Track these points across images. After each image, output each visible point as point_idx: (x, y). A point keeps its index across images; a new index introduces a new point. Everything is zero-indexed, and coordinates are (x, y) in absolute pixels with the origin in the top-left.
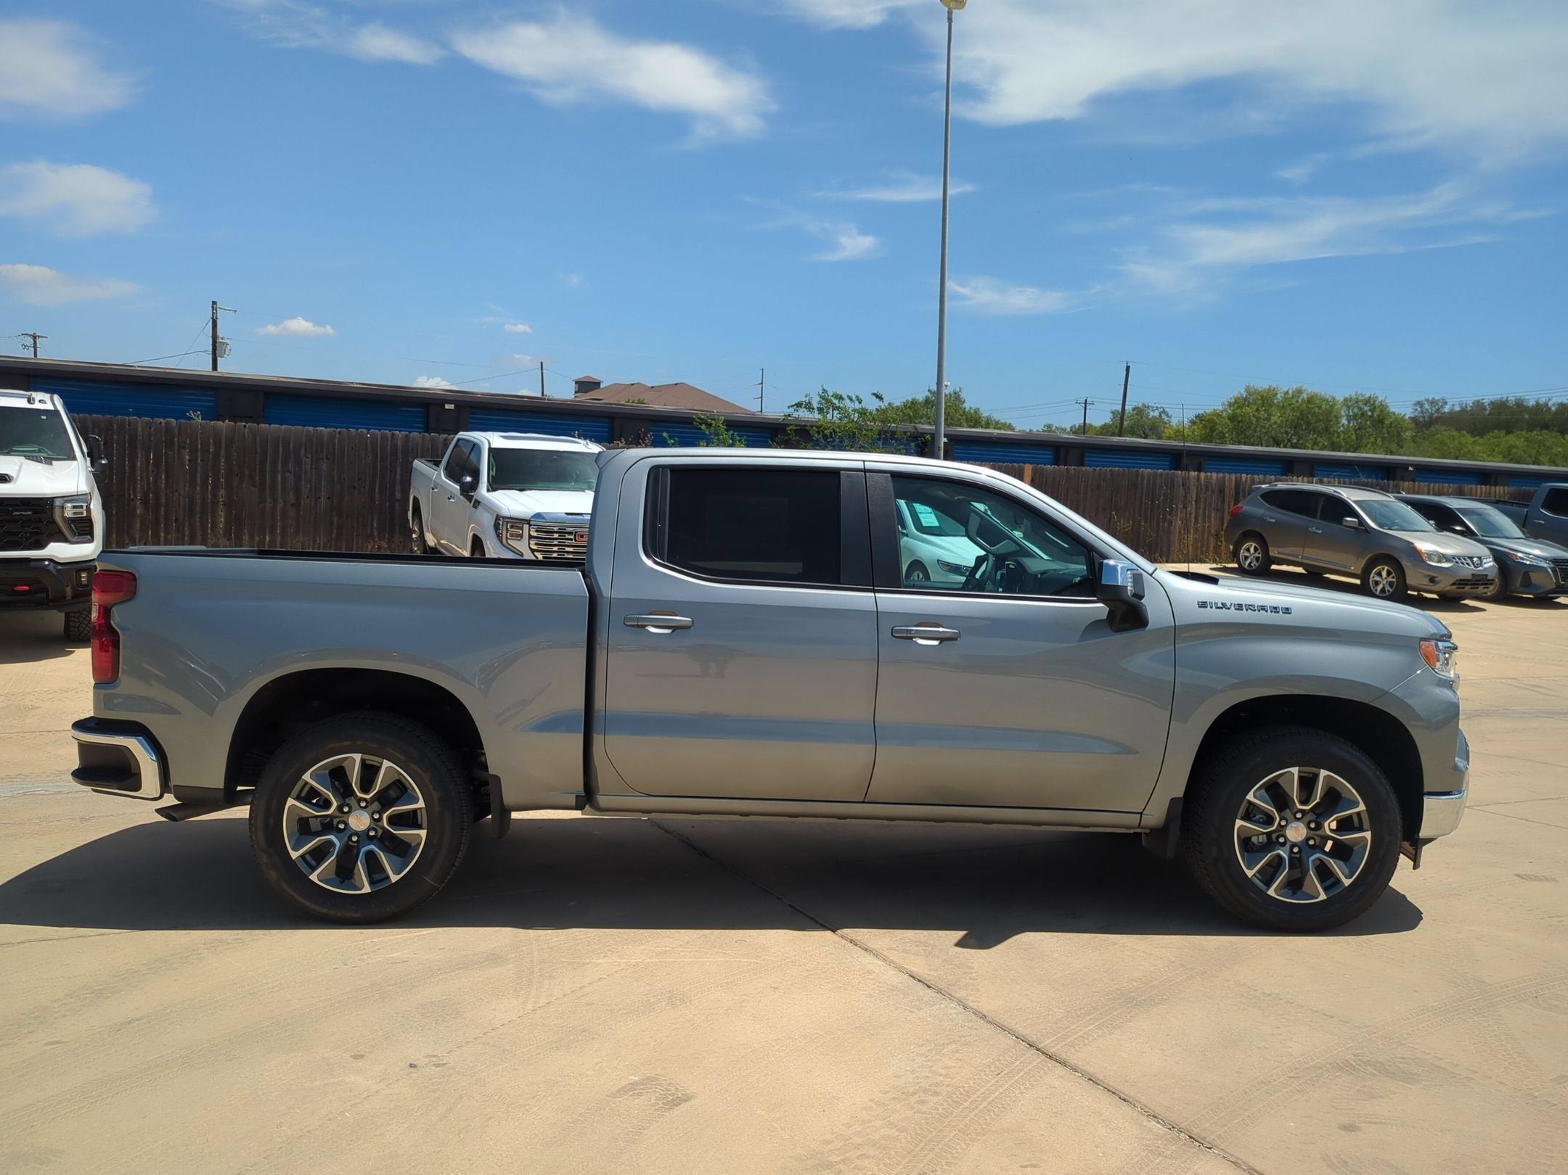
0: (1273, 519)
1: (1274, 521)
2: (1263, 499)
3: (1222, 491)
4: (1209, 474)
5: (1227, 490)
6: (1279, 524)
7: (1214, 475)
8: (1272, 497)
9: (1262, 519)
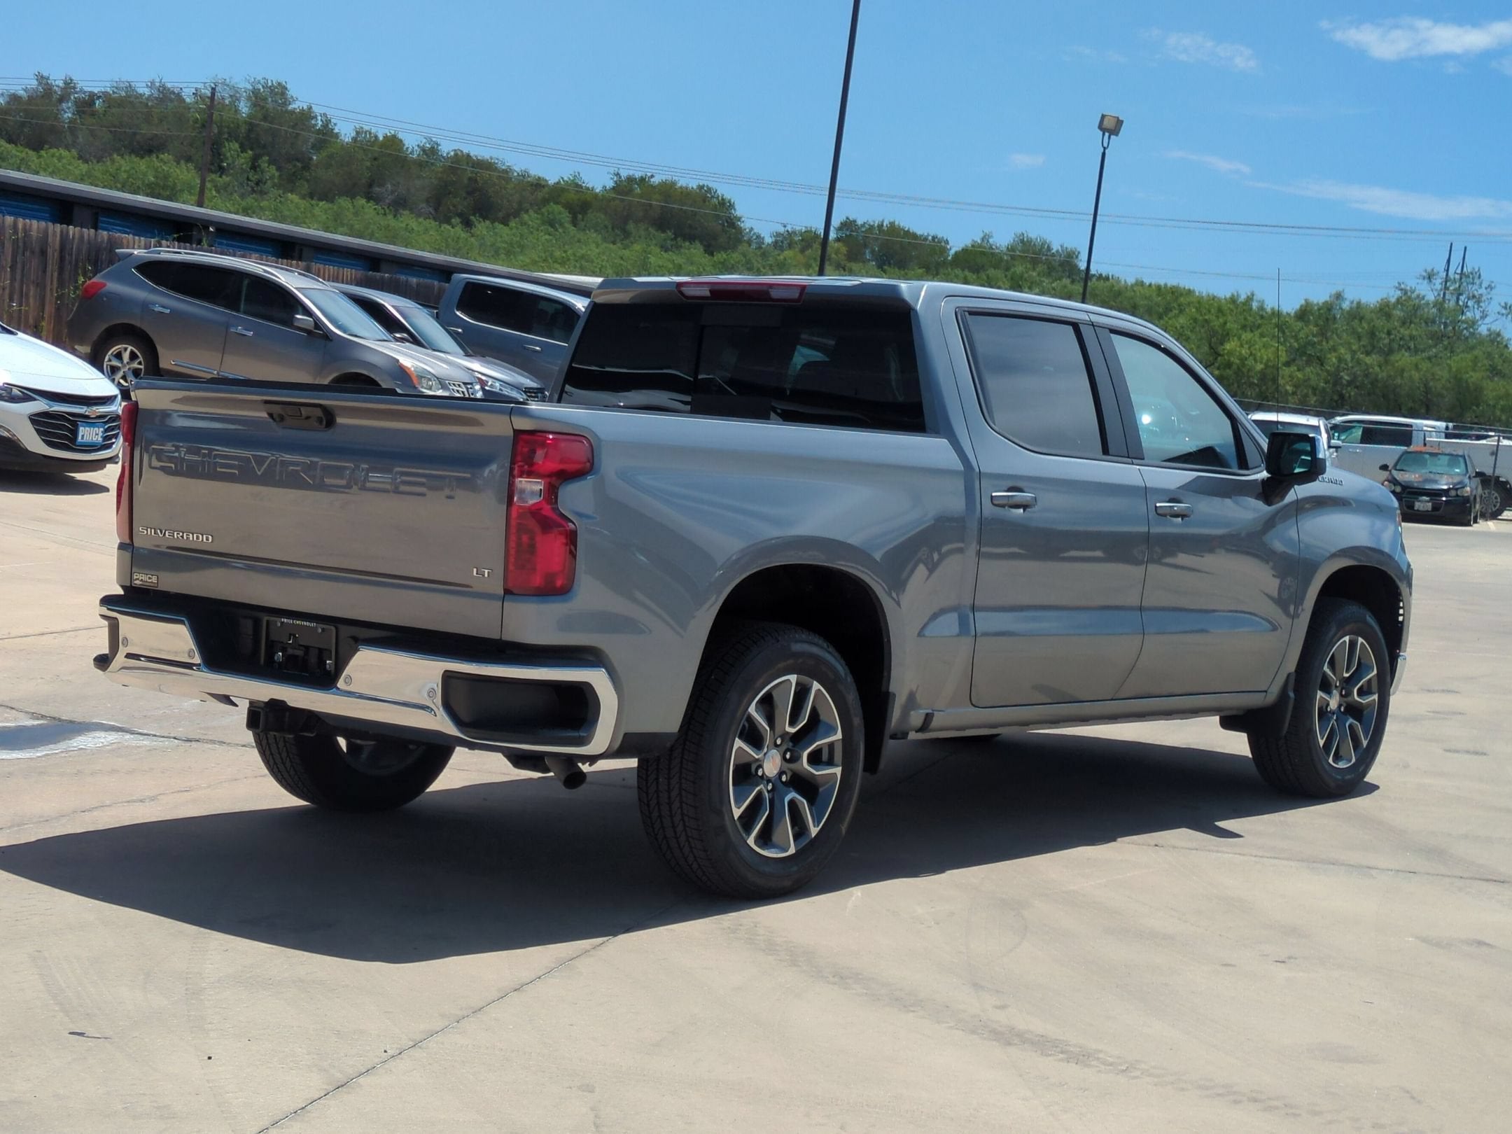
0: (167, 308)
1: (168, 311)
2: (142, 274)
3: (43, 253)
4: (28, 221)
5: (50, 251)
6: (176, 316)
7: (35, 222)
8: (156, 271)
9: (145, 306)
